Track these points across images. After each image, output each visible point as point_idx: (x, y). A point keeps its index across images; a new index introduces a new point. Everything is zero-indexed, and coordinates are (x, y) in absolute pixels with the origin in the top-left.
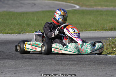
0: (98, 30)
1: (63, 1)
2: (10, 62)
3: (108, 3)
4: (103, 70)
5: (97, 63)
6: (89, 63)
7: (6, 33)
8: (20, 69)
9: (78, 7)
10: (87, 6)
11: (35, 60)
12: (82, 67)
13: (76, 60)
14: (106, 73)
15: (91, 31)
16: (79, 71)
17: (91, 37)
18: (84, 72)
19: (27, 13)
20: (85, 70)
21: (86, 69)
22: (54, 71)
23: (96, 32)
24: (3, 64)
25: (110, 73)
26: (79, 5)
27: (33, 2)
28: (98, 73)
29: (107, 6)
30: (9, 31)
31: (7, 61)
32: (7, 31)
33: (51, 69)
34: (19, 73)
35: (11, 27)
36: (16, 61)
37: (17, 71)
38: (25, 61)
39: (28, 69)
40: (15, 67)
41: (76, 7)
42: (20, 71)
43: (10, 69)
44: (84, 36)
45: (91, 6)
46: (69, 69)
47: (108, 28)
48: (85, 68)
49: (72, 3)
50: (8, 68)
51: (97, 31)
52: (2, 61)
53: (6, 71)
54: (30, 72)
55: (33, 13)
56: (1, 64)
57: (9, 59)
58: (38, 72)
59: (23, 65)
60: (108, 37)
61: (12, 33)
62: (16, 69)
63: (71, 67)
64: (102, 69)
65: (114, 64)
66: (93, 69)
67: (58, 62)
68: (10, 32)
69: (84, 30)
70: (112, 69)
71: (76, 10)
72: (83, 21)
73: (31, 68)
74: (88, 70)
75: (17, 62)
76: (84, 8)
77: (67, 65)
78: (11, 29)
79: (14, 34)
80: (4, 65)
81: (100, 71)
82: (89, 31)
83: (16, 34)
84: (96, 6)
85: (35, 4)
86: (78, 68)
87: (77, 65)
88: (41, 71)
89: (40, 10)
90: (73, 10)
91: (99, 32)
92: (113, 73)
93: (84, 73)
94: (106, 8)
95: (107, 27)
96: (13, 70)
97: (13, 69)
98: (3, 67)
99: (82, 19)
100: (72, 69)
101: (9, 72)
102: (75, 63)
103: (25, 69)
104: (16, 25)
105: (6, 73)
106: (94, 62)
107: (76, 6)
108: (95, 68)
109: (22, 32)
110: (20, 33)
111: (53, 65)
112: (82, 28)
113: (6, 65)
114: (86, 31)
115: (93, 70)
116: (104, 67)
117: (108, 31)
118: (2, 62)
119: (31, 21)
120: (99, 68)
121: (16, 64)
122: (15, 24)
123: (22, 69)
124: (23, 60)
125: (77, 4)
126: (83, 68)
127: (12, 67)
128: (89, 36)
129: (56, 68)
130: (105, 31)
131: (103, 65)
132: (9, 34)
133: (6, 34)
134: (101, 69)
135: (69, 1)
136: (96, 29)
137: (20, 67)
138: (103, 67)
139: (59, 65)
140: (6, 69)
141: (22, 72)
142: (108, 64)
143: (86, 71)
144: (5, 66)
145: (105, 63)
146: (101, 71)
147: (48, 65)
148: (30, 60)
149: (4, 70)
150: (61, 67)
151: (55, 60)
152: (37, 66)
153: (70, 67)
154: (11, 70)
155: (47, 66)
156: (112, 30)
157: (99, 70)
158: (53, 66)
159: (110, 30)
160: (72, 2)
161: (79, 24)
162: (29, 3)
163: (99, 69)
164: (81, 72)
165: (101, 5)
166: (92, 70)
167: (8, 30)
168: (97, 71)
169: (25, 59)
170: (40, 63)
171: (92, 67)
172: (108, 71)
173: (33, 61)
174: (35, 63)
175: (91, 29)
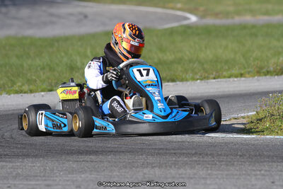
0: (247, 75)
1: (156, 6)
2: (30, 164)
3: (270, 7)
4: (263, 175)
5: (249, 157)
6: (229, 160)
7: (17, 92)
8: (53, 180)
9: (193, 19)
10: (216, 15)
11: (93, 157)
12: (211, 170)
13: (196, 153)
14: (273, 182)
15: (229, 77)
16: (203, 178)
17: (232, 93)
18: (217, 180)
19: (66, 39)
20: (219, 177)
21: (222, 174)
23: (243, 79)
24: (12, 170)
26: (196, 15)
27: (79, 10)
28: (253, 183)
29: (267, 13)
30: (24, 87)
31: (22, 162)
32: (19, 86)
35: (29, 75)
37: (48, 185)
38: (69, 161)
39: (75, 179)
40: (44, 176)
41: (188, 19)
42: (56, 185)
43: (30, 180)
44: (212, 91)
45: (227, 15)
46: (178, 176)
47: (272, 69)
48: (220, 172)
49: (180, 9)
50: (27, 179)
51: (245, 77)
52: (10, 162)
53: (21, 186)
54: (82, 187)
55: (82, 38)
56: (9, 170)
57: (27, 156)
60: (273, 92)
61: (31, 92)
62: (45, 180)
63: (184, 172)
64: (263, 172)
66: (238, 173)
67: (151, 159)
68: (26, 88)
69: (212, 76)
71: (188, 27)
72: (208, 52)
73: (83, 176)
74: (227, 175)
75: (47, 163)
76: (210, 21)
77: (173, 167)
78: (28, 80)
79: (36, 92)
80: (14, 173)
81: (258, 177)
82: (225, 77)
83: (43, 93)
84: (238, 13)
85: (86, 17)
86: (201, 173)
87: (199, 164)
89: (100, 29)
90: (181, 26)
91: (251, 78)
93: (216, 183)
95: (269, 67)
96: (37, 183)
97: (38, 180)
98: (13, 177)
99: (206, 48)
100: (185, 174)
102: (194, 159)
103: (68, 181)
104: (41, 69)
106: (240, 156)
107: (188, 15)
108: (245, 171)
110: (51, 91)
111: (137, 167)
112: (206, 72)
113: (20, 171)
114: (218, 78)
115: (240, 175)
116: (267, 168)
117: (272, 75)
118: (11, 164)
119: (78, 58)
120: (254, 170)
121: (45, 169)
122: (39, 69)
123: (60, 180)
124: (63, 157)
125: (191, 12)
126: (215, 173)
127: (36, 176)
128: (226, 90)
129: (145, 174)
130: (265, 75)
131: (265, 161)
132: (25, 93)
133: (16, 95)
134: (258, 173)
135: (171, 5)
136: (242, 72)
137: (57, 177)
138: (264, 166)
139: (153, 167)
140: (20, 182)
142: (275, 158)
143: (223, 178)
144: (18, 175)
145: (268, 157)
146: (260, 177)
147: (126, 167)
148: (80, 157)
149: (15, 185)
150: (157, 172)
151: (142, 155)
152: (98, 172)
153: (182, 171)
155: (124, 170)
156: (282, 75)
157: (255, 175)
158: (138, 169)
159: (277, 75)
160: (179, 5)
161: (200, 62)
162: (71, 14)
163: (253, 173)
164: (208, 182)
165: (252, 12)
166: (236, 175)
167: (19, 84)
168: (248, 177)
169: (68, 154)
170: (106, 164)
171: (237, 168)
172: (277, 177)
173: (89, 159)
174: (92, 164)
175: (229, 72)
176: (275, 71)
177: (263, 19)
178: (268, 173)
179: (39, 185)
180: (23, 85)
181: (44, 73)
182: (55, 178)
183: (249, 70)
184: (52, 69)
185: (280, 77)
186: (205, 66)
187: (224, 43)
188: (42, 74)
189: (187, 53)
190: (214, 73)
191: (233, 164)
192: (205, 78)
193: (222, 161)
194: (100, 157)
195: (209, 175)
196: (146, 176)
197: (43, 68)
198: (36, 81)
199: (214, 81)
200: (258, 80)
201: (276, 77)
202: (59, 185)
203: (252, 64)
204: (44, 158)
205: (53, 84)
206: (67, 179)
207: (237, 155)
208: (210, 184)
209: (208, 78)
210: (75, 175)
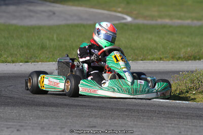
0: (165, 59)
1: (103, 9)
2: (9, 111)
3: (182, 14)
4: (174, 127)
5: (164, 114)
6: (150, 115)
7: (3, 62)
8: (27, 123)
9: (129, 19)
10: (145, 17)
11: (54, 109)
12: (137, 121)
13: (127, 110)
14: (180, 132)
15: (152, 60)
17: (153, 71)
18: (141, 129)
19: (40, 28)
20: (142, 127)
22: (88, 127)
23: (162, 61)
25: (187, 132)
26: (131, 16)
27: (50, 8)
28: (166, 132)
29: (180, 18)
30: (8, 59)
31: (4, 109)
32: (5, 58)
33: (83, 123)
34: (25, 129)
35: (12, 50)
36: (21, 109)
37: (22, 126)
38: (38, 110)
39: (40, 122)
40: (19, 119)
41: (124, 19)
42: (27, 126)
43: (9, 122)
44: (139, 68)
45: (152, 18)
46: (113, 125)
48: (143, 124)
49: (119, 12)
50: (7, 121)
53: (2, 125)
54: (45, 128)
55: (50, 28)
57: (8, 105)
58: (59, 128)
59: (32, 116)
60: (182, 71)
61: (13, 62)
62: (19, 122)
64: (173, 125)
65: (194, 116)
67: (94, 112)
68: (9, 59)
69: (140, 58)
70: (190, 126)
71: (126, 24)
72: (138, 42)
73: (46, 121)
74: (148, 126)
76: (140, 21)
77: (110, 118)
78: (12, 54)
79: (16, 62)
81: (169, 128)
82: (149, 60)
83: (21, 64)
84: (161, 17)
85: (54, 13)
86: (130, 123)
87: (129, 117)
88: (64, 127)
89: (63, 22)
90: (121, 23)
91: (167, 62)
92: (192, 131)
93: (140, 131)
94: (179, 21)
95: (180, 55)
96: (15, 124)
97: (14, 122)
99: (137, 39)
100: (118, 123)
101: (7, 128)
102: (125, 113)
105: (3, 129)
106: (158, 113)
107: (125, 16)
108: (161, 123)
109: (31, 61)
110: (27, 62)
111: (85, 117)
112: (136, 55)
113: (2, 115)
114: (144, 60)
115: (157, 126)
116: (176, 122)
117: (182, 60)
120: (167, 124)
121: (20, 115)
122: (19, 46)
123: (30, 123)
124: (33, 107)
125: (128, 14)
126: (139, 124)
127: (13, 119)
128: (150, 68)
129: (90, 122)
130: (178, 60)
131: (175, 118)
132: (9, 63)
133: (2, 64)
134: (170, 125)
135: (114, 9)
136: (162, 57)
137: (28, 120)
138: (174, 121)
139: (96, 118)
140: (2, 123)
141: (30, 127)
142: (182, 116)
146: (171, 128)
147: (77, 117)
148: (45, 108)
150: (99, 121)
151: (89, 109)
152: (57, 119)
153: (116, 121)
154: (11, 123)
155: (75, 119)
156: (188, 60)
158: (85, 119)
159: (186, 60)
160: (119, 10)
162: (44, 11)
165: (170, 17)
166: (154, 126)
167: (6, 56)
168: (163, 128)
169: (36, 105)
170: (62, 114)
171: (155, 121)
172: (183, 129)
173: (51, 110)
174: (53, 113)
175: (152, 57)
176: (184, 58)
177: (178, 22)
178: (176, 126)
179: (15, 125)
180: (8, 57)
181: (23, 50)
182: (26, 121)
183: (166, 56)
184: (28, 48)
185: (188, 62)
186: (136, 51)
187: (150, 36)
188: (21, 50)
189: (124, 42)
190: (142, 56)
191: (152, 119)
192: (135, 59)
193: (145, 116)
194: (59, 108)
195: (135, 125)
196: (91, 123)
197: (22, 47)
198: (17, 55)
199: (142, 62)
200: (172, 63)
201: (185, 62)
202: (29, 126)
203: (169, 51)
204: (19, 107)
205: (29, 58)
206: (35, 122)
207: (155, 112)
208: (136, 131)
209: (137, 60)
210: (40, 120)
